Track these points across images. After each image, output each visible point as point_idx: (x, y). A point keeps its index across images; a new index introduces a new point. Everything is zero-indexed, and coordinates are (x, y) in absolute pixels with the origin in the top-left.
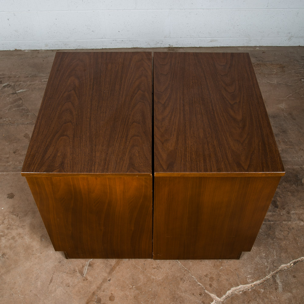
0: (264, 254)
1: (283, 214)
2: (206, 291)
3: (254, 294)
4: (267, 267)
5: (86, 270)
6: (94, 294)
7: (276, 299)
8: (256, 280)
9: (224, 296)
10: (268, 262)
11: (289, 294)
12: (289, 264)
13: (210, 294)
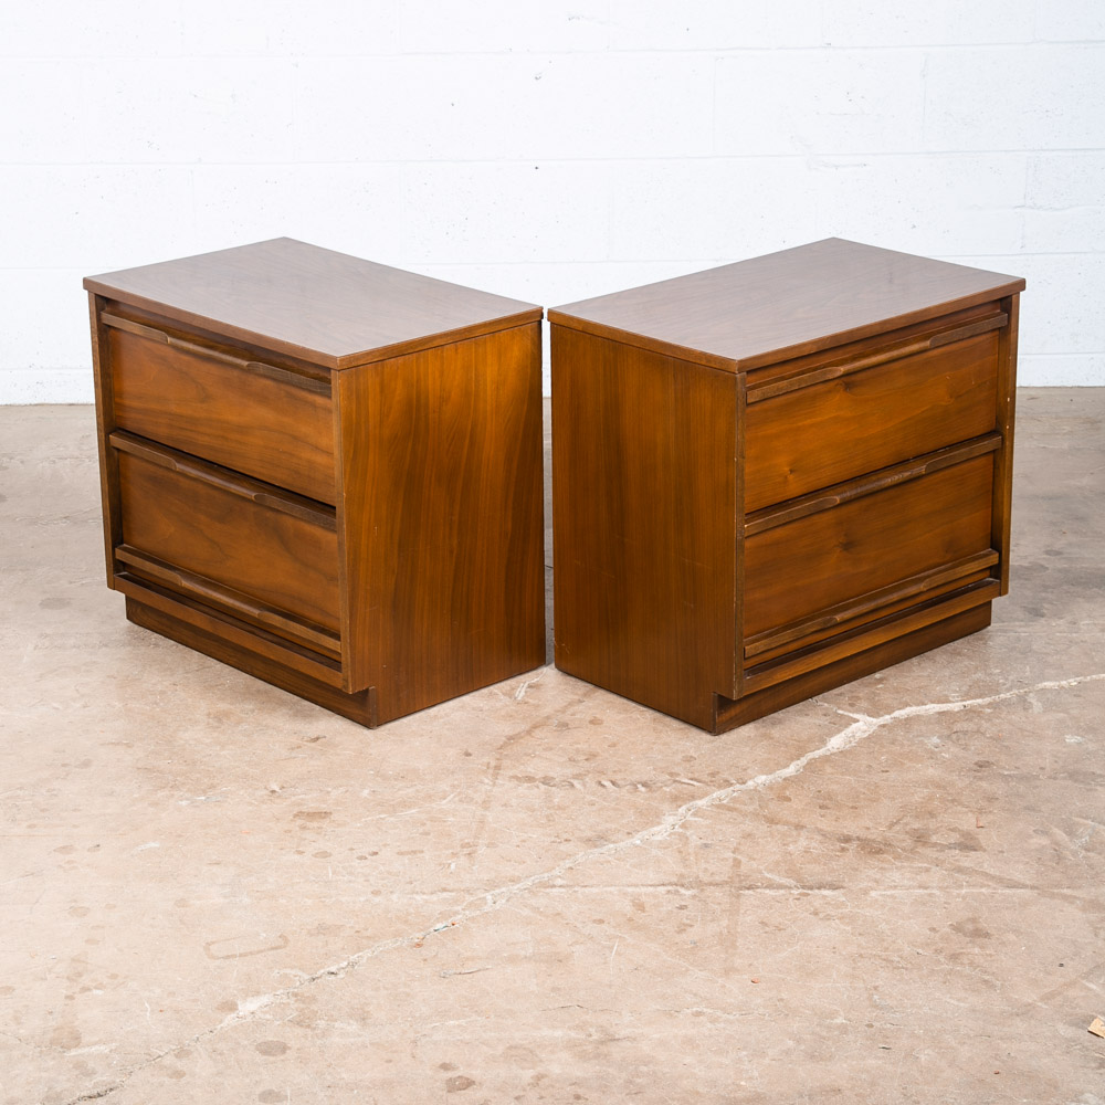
0: (998, 671)
1: (1059, 625)
2: (840, 712)
3: (966, 714)
4: (1004, 684)
5: (523, 693)
6: (548, 718)
7: (1024, 719)
8: (972, 698)
9: (887, 717)
10: (1007, 679)
11: (1062, 714)
12: (1064, 683)
13: (851, 715)
